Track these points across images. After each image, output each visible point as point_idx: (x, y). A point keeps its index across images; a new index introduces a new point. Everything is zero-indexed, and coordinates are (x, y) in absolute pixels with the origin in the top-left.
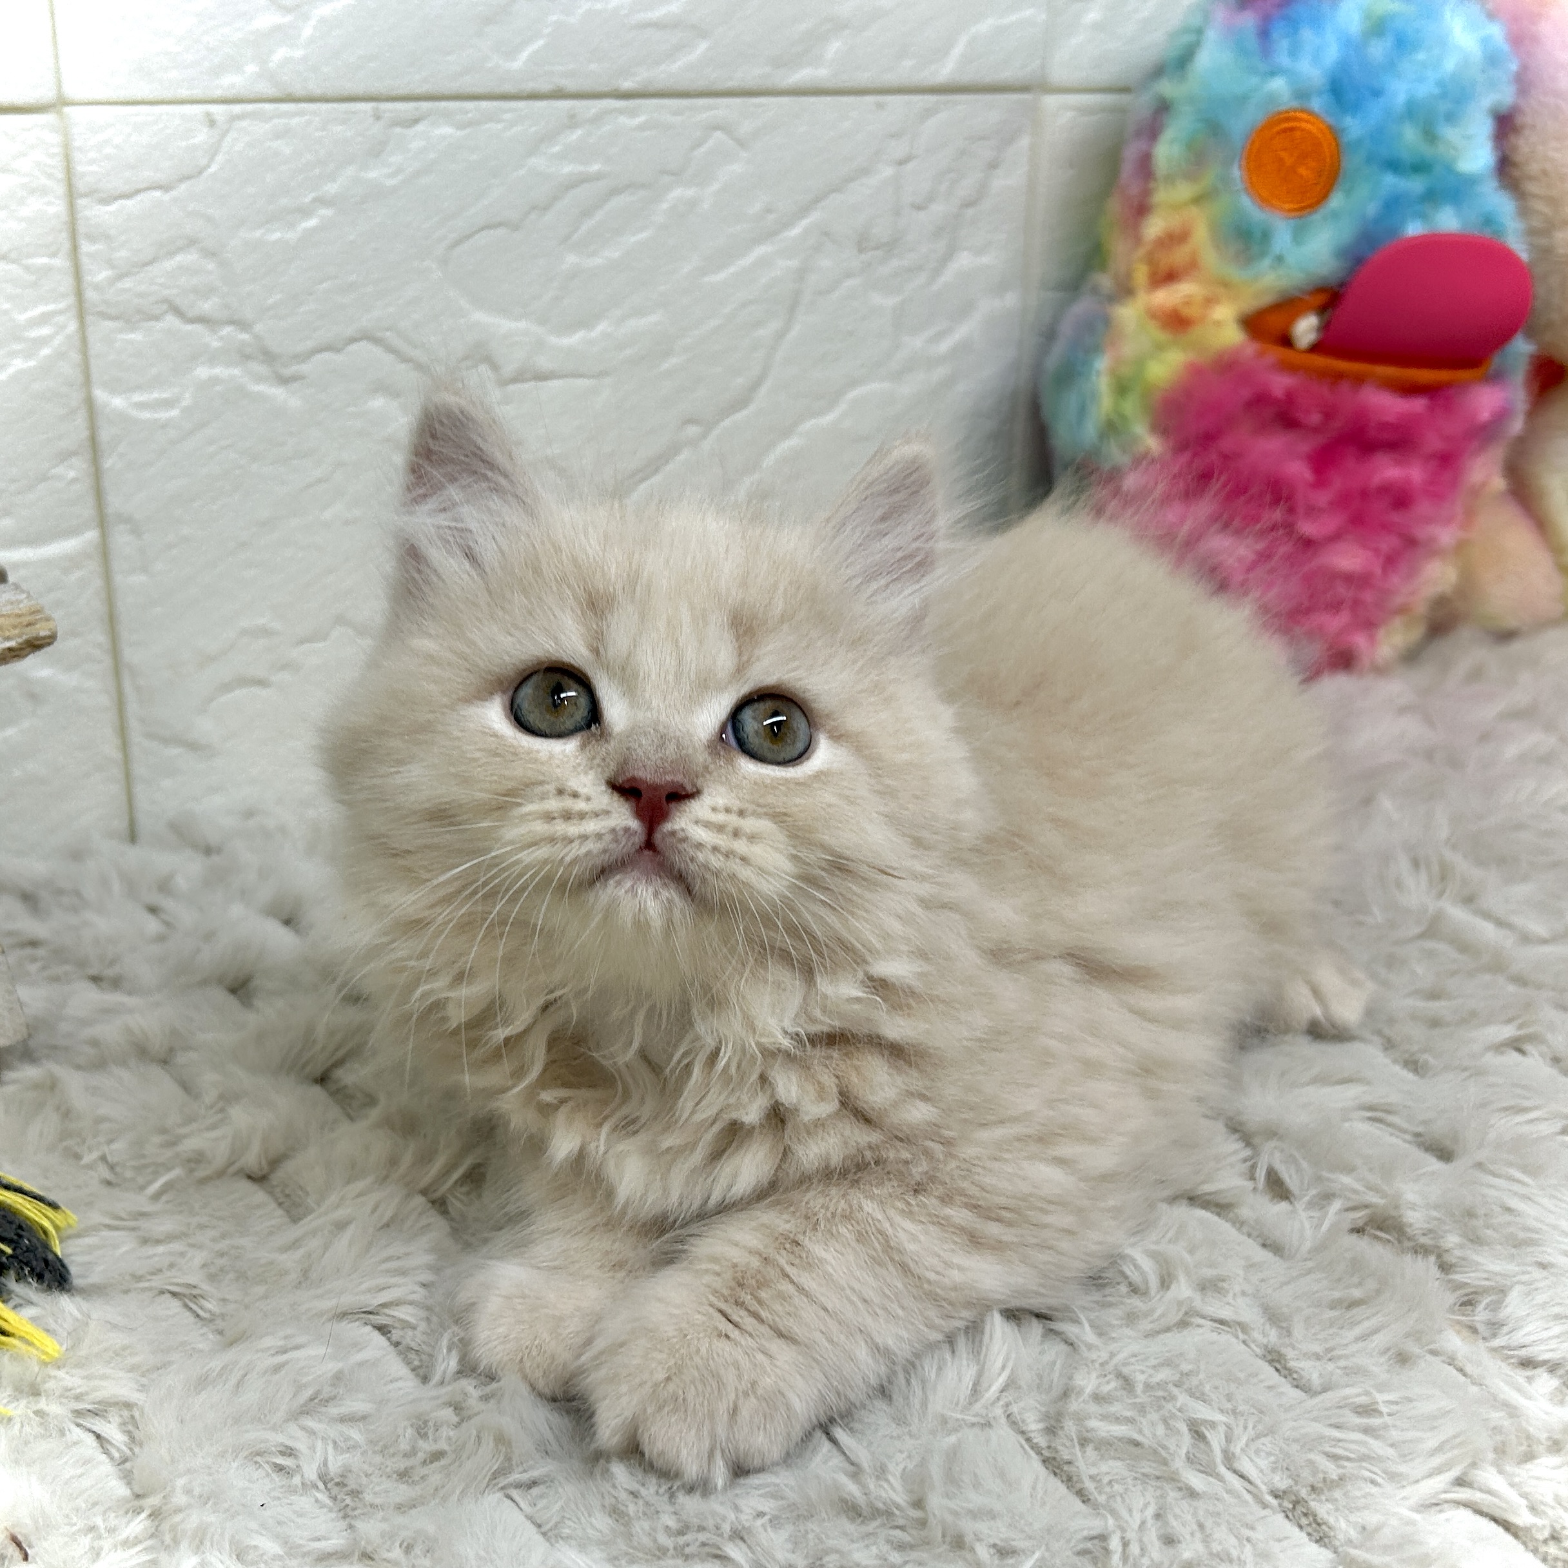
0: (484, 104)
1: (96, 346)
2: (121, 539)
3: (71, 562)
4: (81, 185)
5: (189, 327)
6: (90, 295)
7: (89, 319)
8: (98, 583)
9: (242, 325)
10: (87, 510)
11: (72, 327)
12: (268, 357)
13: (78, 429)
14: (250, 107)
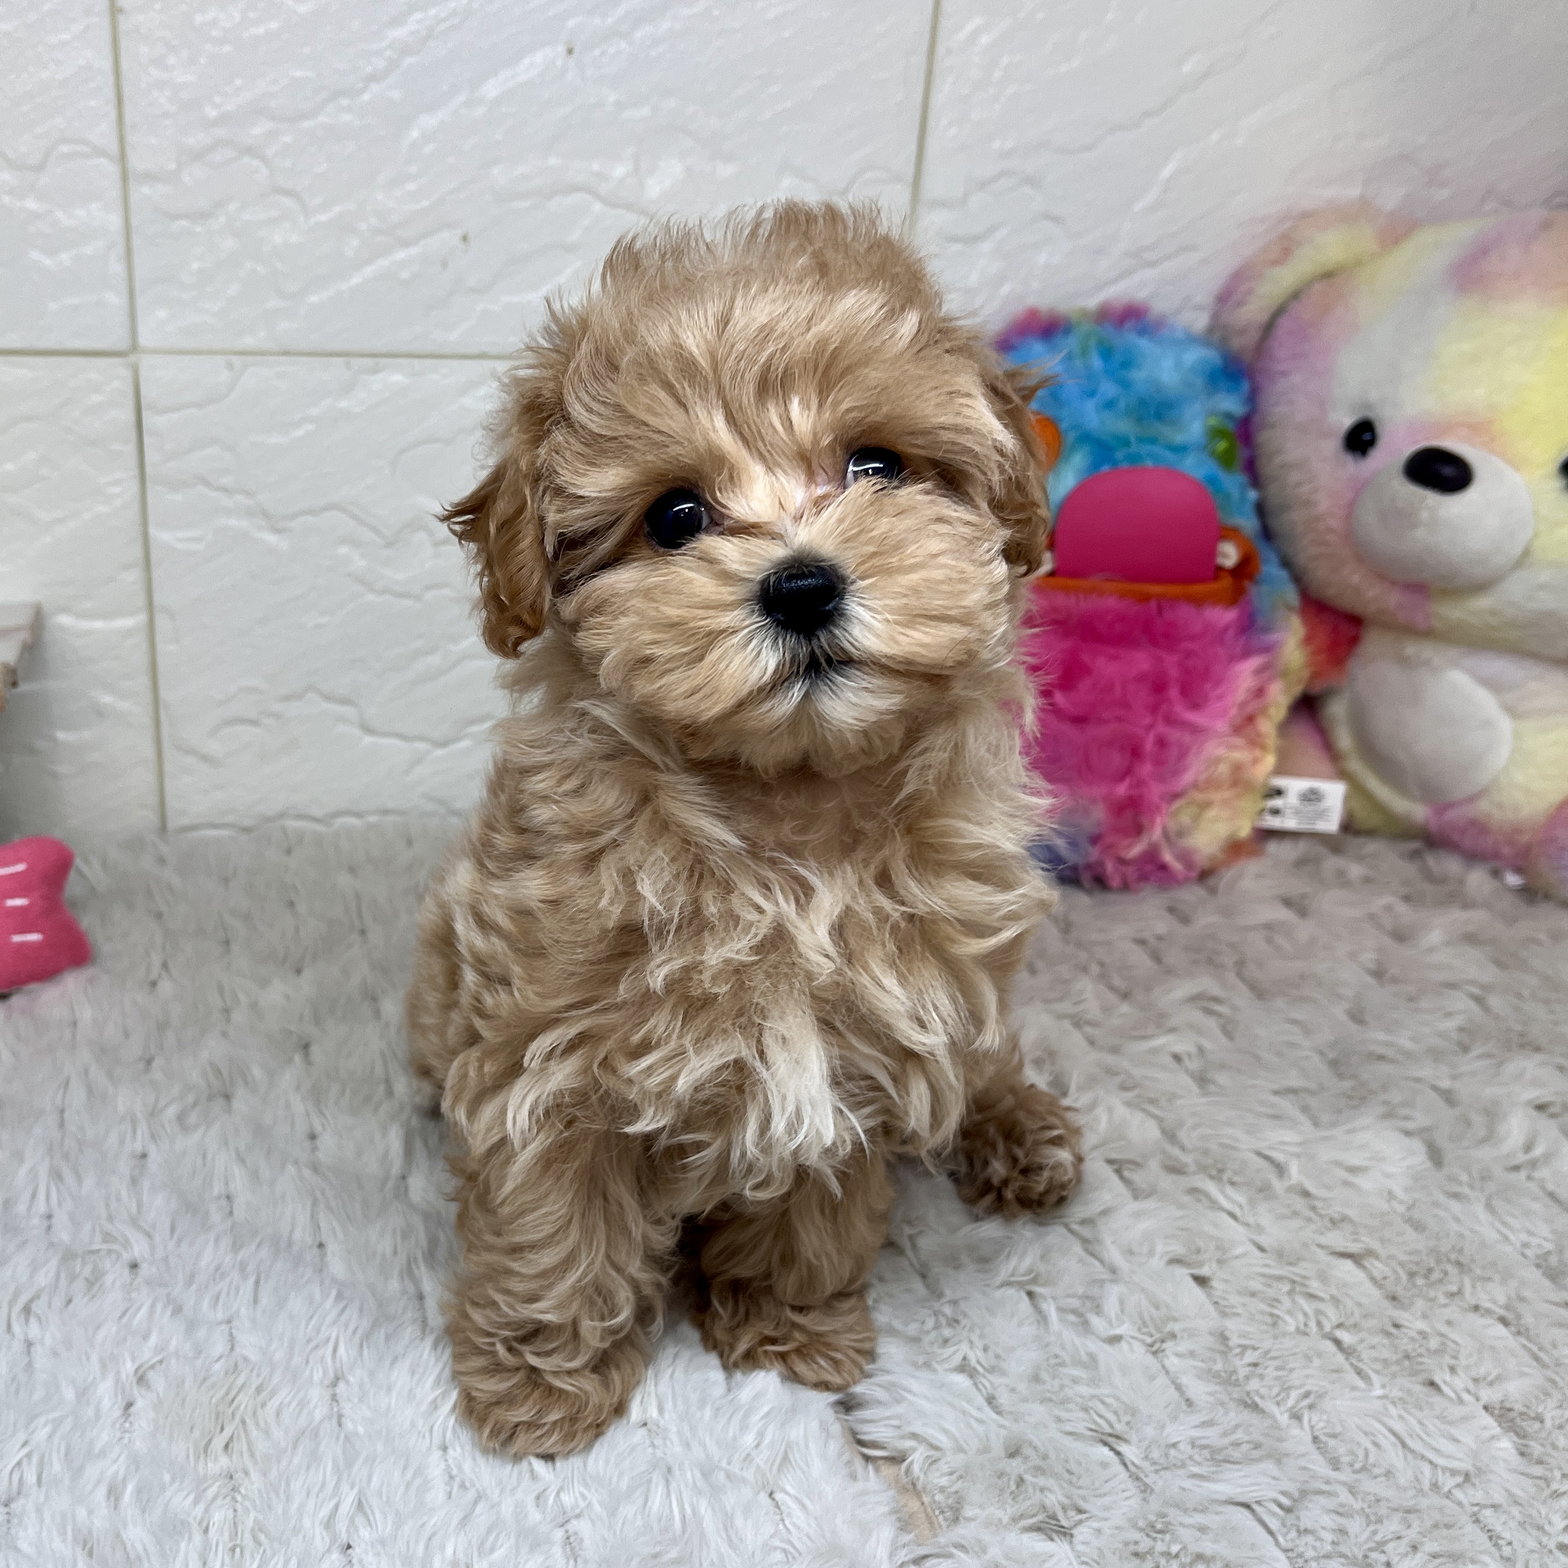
0: (428, 362)
1: (150, 501)
2: (162, 623)
3: (127, 633)
4: (143, 402)
5: (213, 494)
6: (149, 470)
7: (148, 485)
8: (144, 647)
9: (249, 494)
10: (140, 601)
11: (134, 487)
12: (265, 515)
13: (137, 551)
14: (259, 358)
